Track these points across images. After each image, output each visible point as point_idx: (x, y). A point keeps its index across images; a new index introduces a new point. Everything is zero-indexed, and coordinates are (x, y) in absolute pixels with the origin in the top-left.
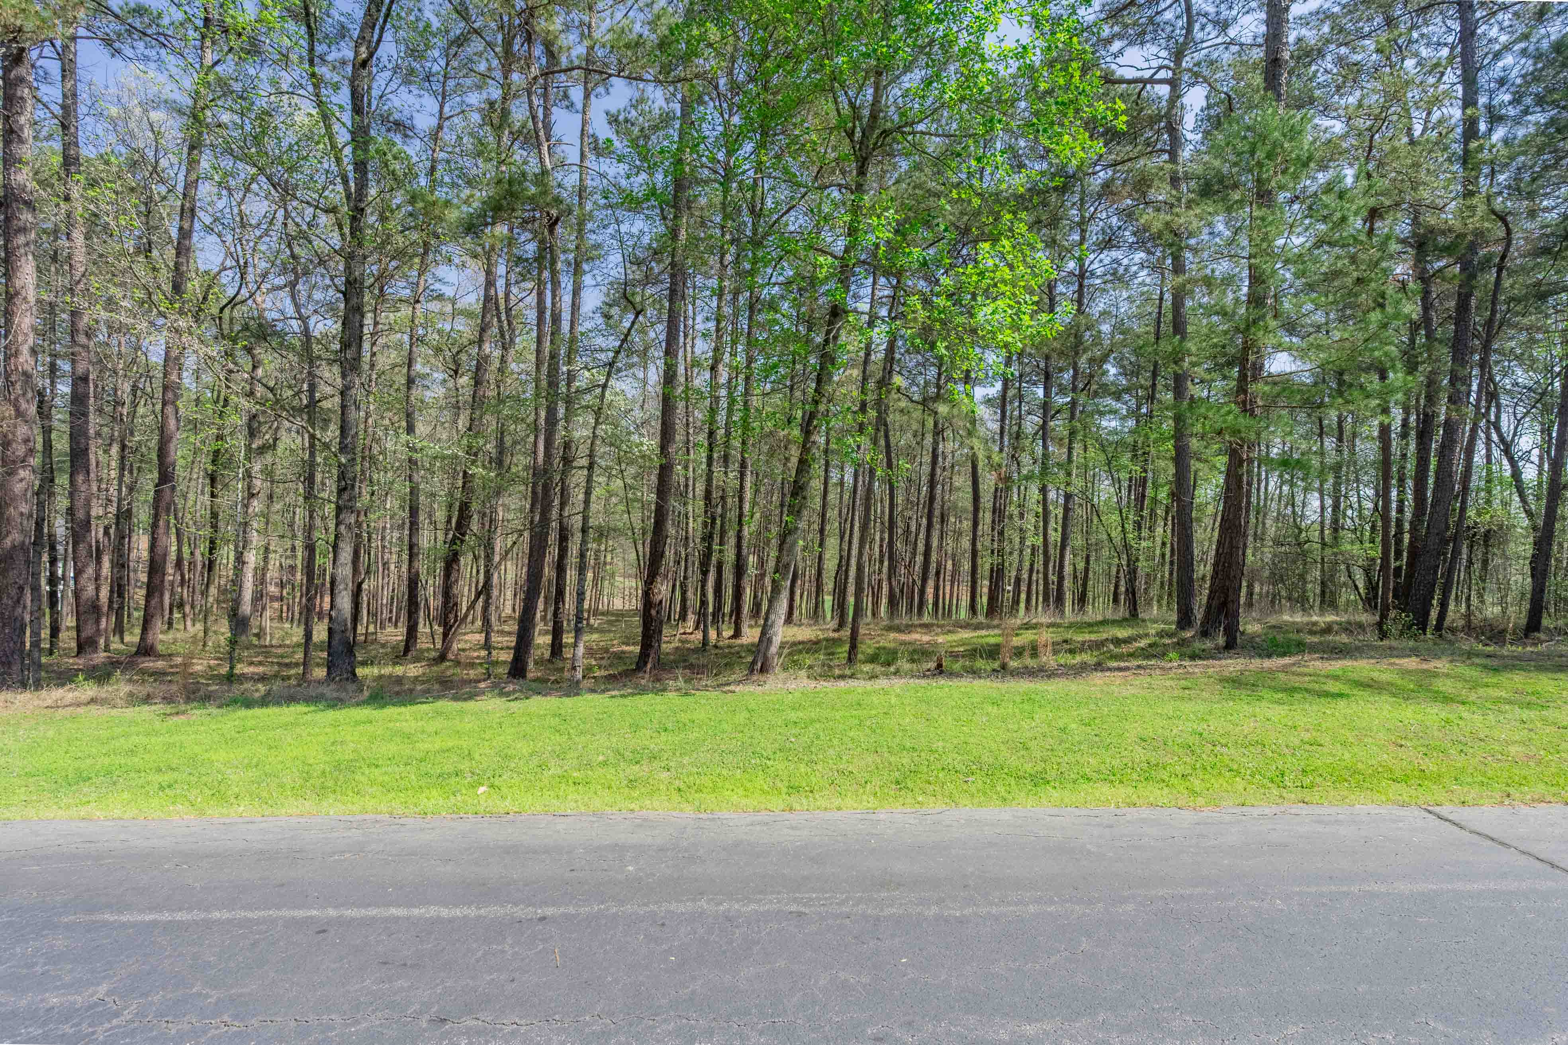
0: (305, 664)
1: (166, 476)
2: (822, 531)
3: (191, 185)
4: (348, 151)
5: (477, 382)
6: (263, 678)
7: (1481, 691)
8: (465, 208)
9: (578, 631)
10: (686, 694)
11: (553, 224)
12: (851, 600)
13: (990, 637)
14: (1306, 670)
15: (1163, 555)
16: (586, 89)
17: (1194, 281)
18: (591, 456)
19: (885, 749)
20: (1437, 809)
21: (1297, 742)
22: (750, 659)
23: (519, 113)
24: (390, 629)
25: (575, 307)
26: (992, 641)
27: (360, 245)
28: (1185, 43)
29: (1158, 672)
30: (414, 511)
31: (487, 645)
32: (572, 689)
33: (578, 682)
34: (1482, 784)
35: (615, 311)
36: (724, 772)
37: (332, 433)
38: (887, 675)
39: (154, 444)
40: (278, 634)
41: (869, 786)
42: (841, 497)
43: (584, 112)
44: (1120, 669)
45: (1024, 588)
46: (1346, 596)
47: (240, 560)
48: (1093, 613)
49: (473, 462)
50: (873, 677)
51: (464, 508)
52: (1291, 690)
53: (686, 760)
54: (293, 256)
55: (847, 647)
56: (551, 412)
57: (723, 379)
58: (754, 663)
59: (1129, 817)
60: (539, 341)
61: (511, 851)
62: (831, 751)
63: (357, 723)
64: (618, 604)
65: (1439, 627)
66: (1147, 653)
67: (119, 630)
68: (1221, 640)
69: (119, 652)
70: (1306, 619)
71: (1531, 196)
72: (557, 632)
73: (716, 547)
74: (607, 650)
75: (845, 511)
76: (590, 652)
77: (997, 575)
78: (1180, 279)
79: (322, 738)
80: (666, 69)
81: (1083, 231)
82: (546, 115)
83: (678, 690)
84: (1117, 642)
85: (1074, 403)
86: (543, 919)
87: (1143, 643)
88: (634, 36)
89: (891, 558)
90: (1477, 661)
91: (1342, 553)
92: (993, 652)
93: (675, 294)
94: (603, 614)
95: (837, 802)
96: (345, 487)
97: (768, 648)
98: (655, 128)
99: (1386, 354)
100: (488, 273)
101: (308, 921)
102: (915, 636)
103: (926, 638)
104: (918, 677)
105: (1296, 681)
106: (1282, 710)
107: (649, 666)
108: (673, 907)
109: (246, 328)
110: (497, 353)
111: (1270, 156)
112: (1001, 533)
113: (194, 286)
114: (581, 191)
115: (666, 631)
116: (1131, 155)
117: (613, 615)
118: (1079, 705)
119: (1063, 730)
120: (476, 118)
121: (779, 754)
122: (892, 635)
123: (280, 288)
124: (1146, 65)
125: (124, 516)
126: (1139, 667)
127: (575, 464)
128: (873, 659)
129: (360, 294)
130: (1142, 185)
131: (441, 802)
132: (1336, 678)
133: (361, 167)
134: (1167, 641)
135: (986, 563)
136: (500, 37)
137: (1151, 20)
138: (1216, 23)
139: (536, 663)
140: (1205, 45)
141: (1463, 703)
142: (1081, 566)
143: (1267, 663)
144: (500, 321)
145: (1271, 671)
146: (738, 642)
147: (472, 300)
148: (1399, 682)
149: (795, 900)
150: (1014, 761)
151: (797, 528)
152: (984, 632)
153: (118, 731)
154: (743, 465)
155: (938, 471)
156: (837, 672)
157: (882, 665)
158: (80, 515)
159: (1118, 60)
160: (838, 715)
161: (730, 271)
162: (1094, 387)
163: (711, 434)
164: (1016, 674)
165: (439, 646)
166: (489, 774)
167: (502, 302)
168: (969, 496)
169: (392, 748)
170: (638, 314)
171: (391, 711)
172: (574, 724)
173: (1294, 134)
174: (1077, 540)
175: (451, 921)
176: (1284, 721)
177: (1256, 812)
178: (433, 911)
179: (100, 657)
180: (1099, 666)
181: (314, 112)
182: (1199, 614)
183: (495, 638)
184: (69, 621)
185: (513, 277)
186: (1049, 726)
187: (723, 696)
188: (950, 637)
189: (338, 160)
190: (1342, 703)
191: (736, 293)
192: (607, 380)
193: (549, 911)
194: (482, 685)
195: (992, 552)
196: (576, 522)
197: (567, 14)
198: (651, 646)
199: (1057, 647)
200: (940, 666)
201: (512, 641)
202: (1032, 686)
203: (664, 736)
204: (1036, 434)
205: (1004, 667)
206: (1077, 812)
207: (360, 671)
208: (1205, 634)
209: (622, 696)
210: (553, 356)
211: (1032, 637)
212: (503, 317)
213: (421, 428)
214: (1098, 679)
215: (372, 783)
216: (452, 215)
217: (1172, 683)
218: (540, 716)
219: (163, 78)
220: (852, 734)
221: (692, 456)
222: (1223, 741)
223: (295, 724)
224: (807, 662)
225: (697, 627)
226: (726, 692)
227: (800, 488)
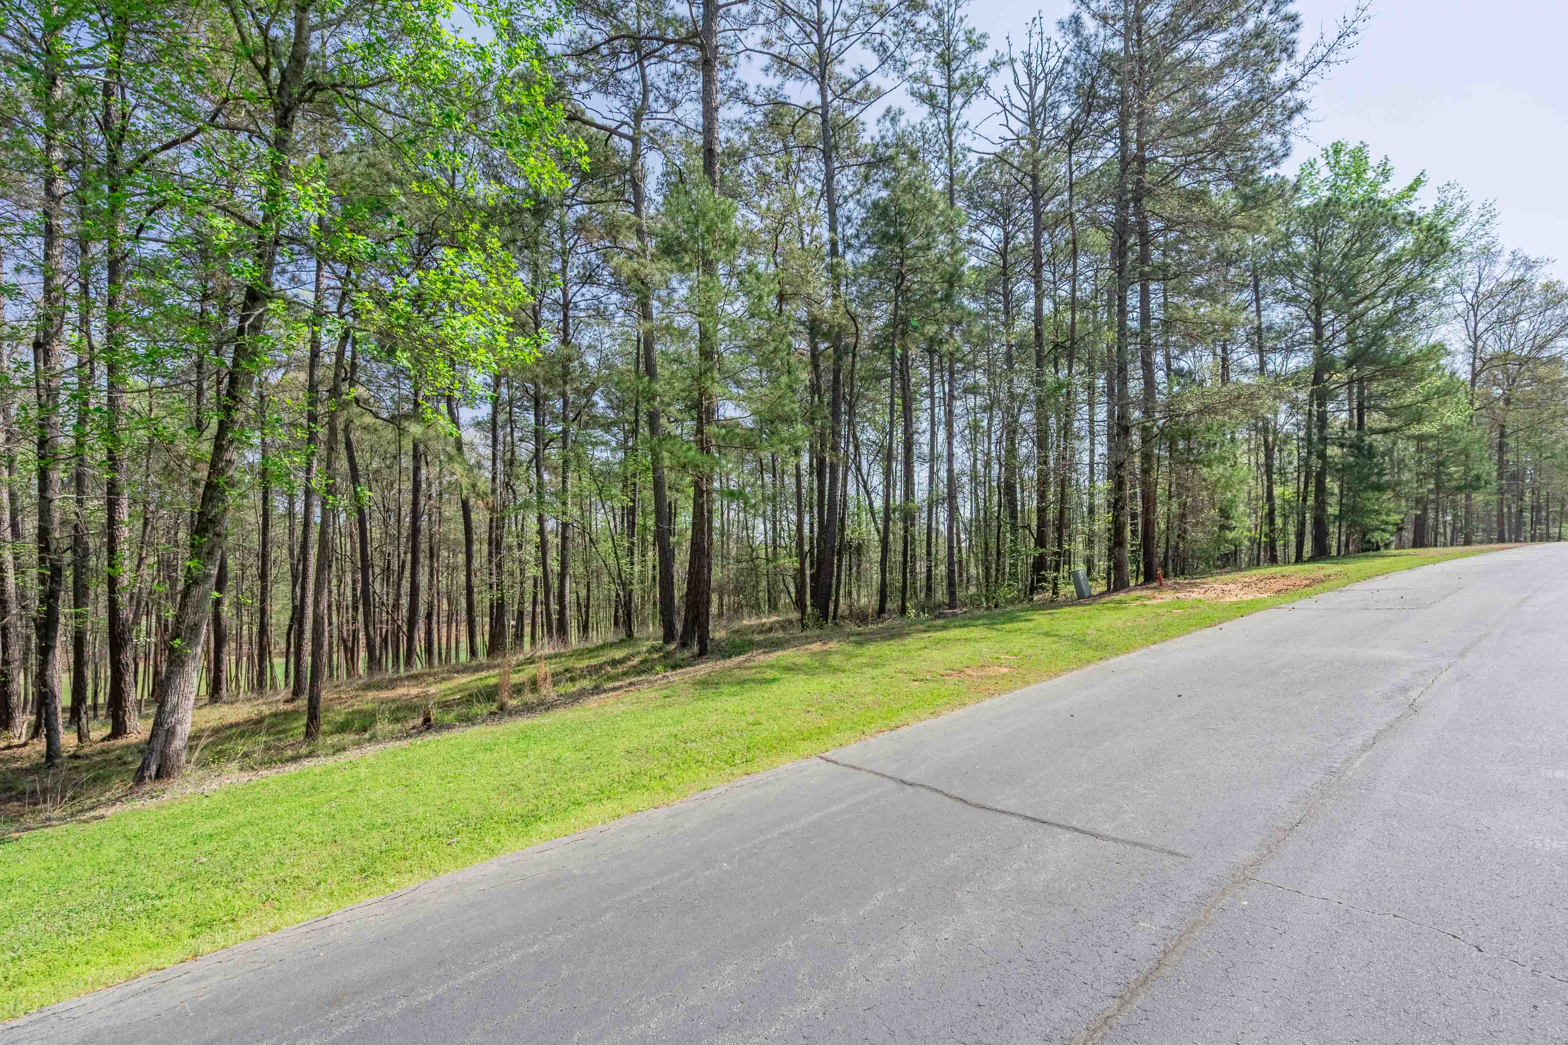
2: (263, 576)
7: (853, 660)
12: (308, 660)
13: (490, 678)
14: (753, 664)
15: (654, 578)
17: (659, 329)
19: (347, 835)
20: (826, 755)
21: (744, 724)
22: (138, 763)
26: (492, 681)
28: (642, 108)
29: (646, 685)
34: (851, 728)
38: (358, 744)
41: (322, 887)
44: (614, 689)
45: (527, 621)
46: (784, 600)
48: (596, 638)
50: (339, 749)
52: (742, 682)
55: (304, 720)
58: (144, 767)
59: (613, 830)
62: (268, 859)
65: (834, 618)
66: (637, 671)
68: (696, 649)
70: (758, 621)
71: (868, 306)
77: (498, 610)
78: (648, 325)
81: (565, 262)
84: (614, 663)
85: (565, 432)
87: (635, 661)
89: (366, 604)
90: (852, 639)
91: (778, 566)
92: (490, 694)
97: (167, 742)
99: (792, 410)
102: (401, 691)
103: (414, 691)
104: (400, 739)
105: (746, 674)
106: (735, 700)
111: (708, 230)
112: (499, 566)
116: (603, 198)
118: (574, 731)
119: (557, 761)
122: (370, 695)
124: (610, 115)
126: (631, 684)
128: (343, 728)
130: (612, 229)
132: (772, 667)
134: (656, 656)
135: (484, 599)
137: (612, 74)
138: (667, 100)
140: (659, 116)
141: (844, 671)
142: (583, 593)
143: (729, 663)
145: (730, 669)
146: (121, 742)
148: (810, 662)
150: (505, 807)
151: (208, 576)
152: (484, 674)
154: (113, 489)
155: (422, 501)
156: (289, 753)
157: (355, 733)
159: (586, 101)
160: (281, 811)
162: (585, 418)
164: (514, 713)
168: (462, 527)
173: (725, 217)
174: (576, 568)
176: (736, 710)
177: (713, 793)
180: (597, 690)
182: (679, 627)
186: (543, 759)
187: (79, 828)
188: (444, 686)
190: (775, 686)
195: (491, 586)
199: (556, 678)
200: (427, 720)
202: (529, 721)
204: (531, 461)
205: (502, 708)
206: (566, 840)
208: (684, 645)
211: (534, 671)
214: (593, 702)
217: (657, 694)
220: (298, 829)
222: (692, 738)
224: (241, 749)
225: (35, 734)
226: (85, 822)
227: (211, 521)
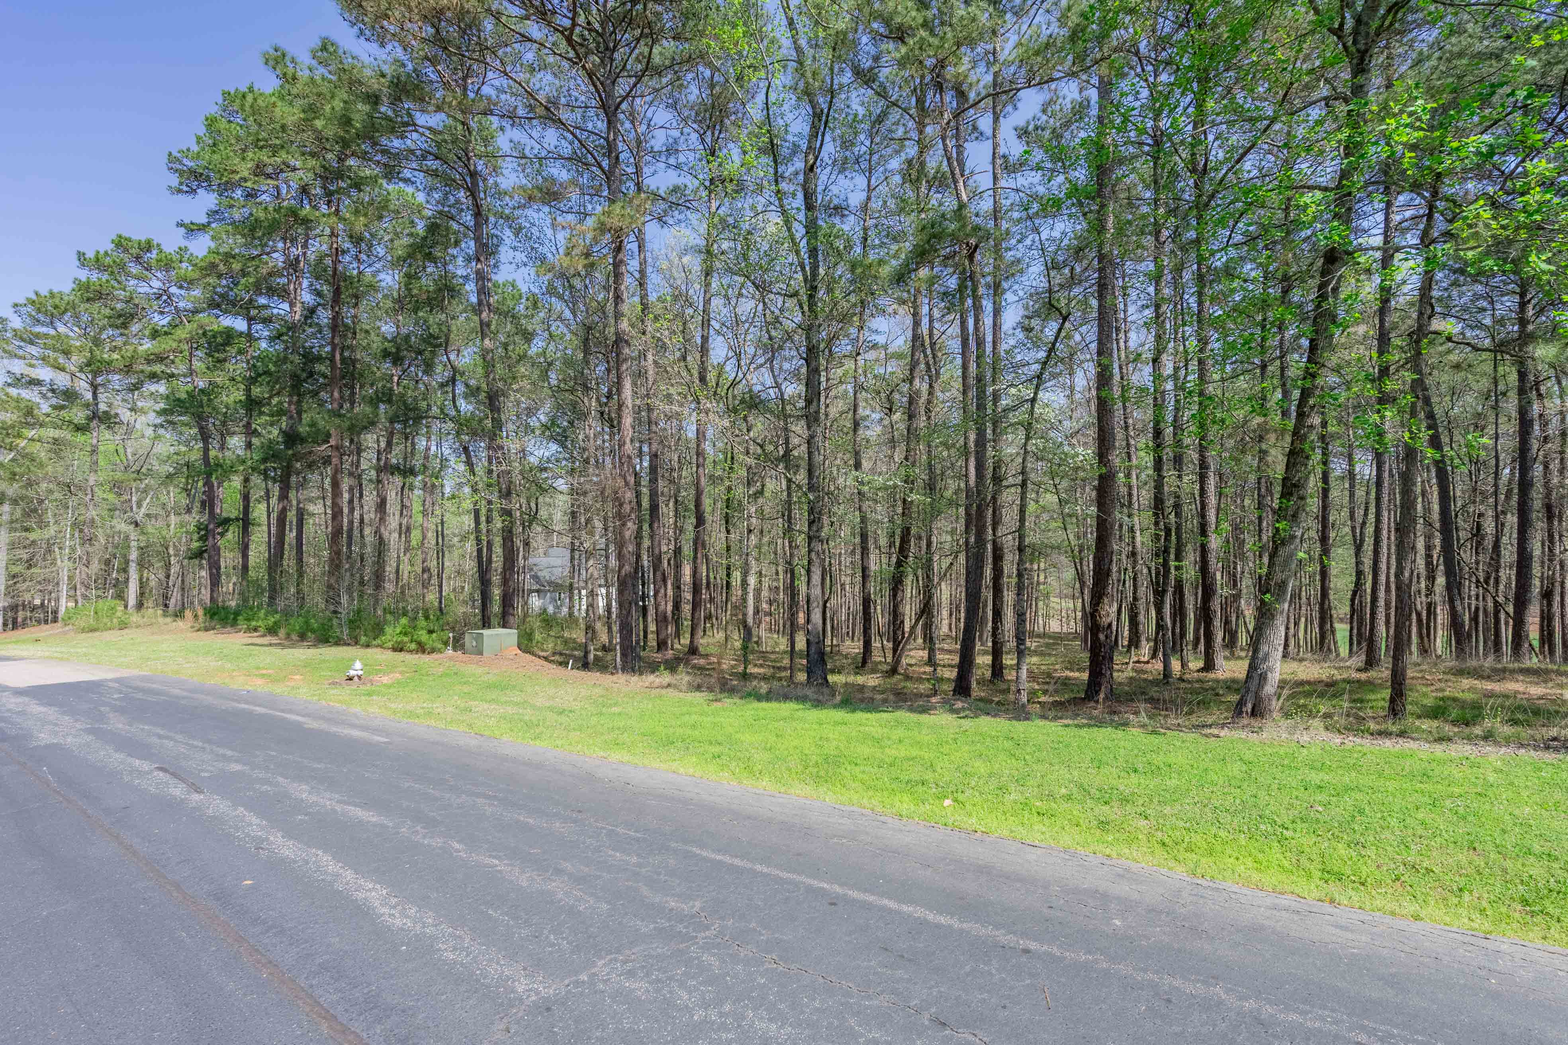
0: (791, 668)
1: (700, 521)
2: (1324, 539)
3: (707, 302)
4: (803, 243)
5: (911, 416)
6: (764, 678)
8: (894, 263)
9: (1021, 653)
10: (1154, 732)
11: (972, 252)
16: (994, 113)
18: (1023, 472)
19: (1490, 847)
22: (1234, 698)
23: (934, 161)
24: (848, 643)
25: (996, 327)
27: (816, 318)
30: (864, 537)
31: (931, 661)
32: (1020, 713)
33: (1023, 705)
35: (1035, 323)
36: (1222, 834)
37: (801, 477)
38: (1468, 738)
39: (692, 497)
40: (771, 643)
41: (1466, 897)
42: (1352, 495)
43: (994, 136)
47: (744, 583)
49: (911, 490)
50: (1443, 739)
51: (906, 532)
53: (1167, 810)
54: (771, 338)
55: (1387, 693)
56: (981, 433)
57: (1168, 370)
58: (1241, 703)
60: (965, 367)
61: (984, 870)
62: (1388, 835)
63: (837, 723)
64: (1055, 626)
67: (678, 635)
69: (679, 651)
72: (997, 652)
73: (1173, 564)
74: (1049, 675)
75: (1359, 513)
76: (1032, 676)
79: (812, 733)
80: (1080, 58)
82: (959, 153)
83: (1144, 726)
86: (1026, 951)
88: (1043, 39)
89: (1449, 573)
93: (1103, 288)
94: (1039, 636)
95: (1412, 908)
96: (814, 521)
97: (1261, 686)
98: (1067, 124)
100: (915, 315)
101: (822, 892)
102: (1511, 686)
103: (1536, 690)
104: (1536, 748)
107: (1102, 696)
108: (1178, 983)
109: (743, 401)
110: (925, 387)
113: (711, 377)
114: (996, 214)
115: (1117, 658)
117: (1050, 637)
120: (897, 179)
121: (1299, 826)
122: (1466, 682)
123: (762, 366)
125: (678, 551)
127: (1005, 483)
128: (1436, 712)
129: (817, 358)
131: (913, 808)
133: (813, 252)
136: (914, 100)
139: (978, 683)
144: (926, 356)
146: (1211, 676)
147: (901, 343)
149: (1363, 1028)
151: (1293, 537)
153: (685, 709)
154: (1203, 465)
155: (1535, 443)
156: (1374, 726)
157: (1454, 723)
158: (657, 551)
160: (1390, 786)
161: (1168, 247)
163: (1158, 433)
165: (889, 660)
166: (954, 788)
167: (927, 338)
169: (865, 750)
170: (1065, 319)
171: (860, 716)
172: (1029, 750)
175: (938, 926)
178: (920, 912)
179: (670, 654)
181: (778, 220)
183: (939, 656)
184: (652, 627)
185: (936, 314)
187: (1203, 740)
189: (797, 252)
191: (1178, 270)
192: (1036, 394)
193: (1033, 945)
194: (934, 700)
196: (1009, 542)
197: (972, 50)
198: (1101, 674)
201: (956, 659)
203: (1134, 779)
207: (831, 678)
209: (1077, 726)
210: (979, 379)
212: (929, 351)
213: (866, 464)
215: (854, 778)
216: (885, 271)
218: (992, 737)
219: (688, 232)
220: (1420, 816)
221: (1134, 462)
223: (792, 718)
224: (1323, 709)
225: (1154, 656)
226: (1206, 736)
227: (1295, 485)
